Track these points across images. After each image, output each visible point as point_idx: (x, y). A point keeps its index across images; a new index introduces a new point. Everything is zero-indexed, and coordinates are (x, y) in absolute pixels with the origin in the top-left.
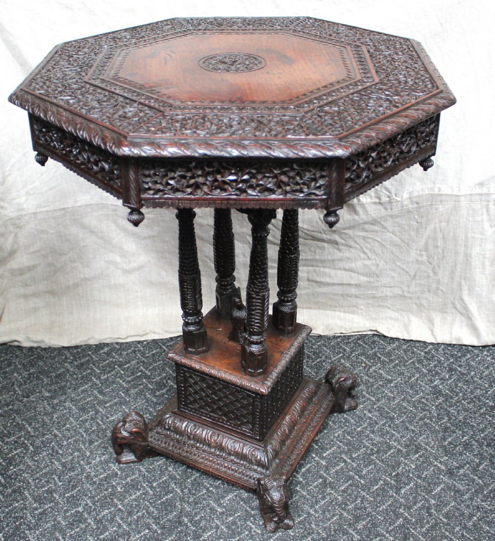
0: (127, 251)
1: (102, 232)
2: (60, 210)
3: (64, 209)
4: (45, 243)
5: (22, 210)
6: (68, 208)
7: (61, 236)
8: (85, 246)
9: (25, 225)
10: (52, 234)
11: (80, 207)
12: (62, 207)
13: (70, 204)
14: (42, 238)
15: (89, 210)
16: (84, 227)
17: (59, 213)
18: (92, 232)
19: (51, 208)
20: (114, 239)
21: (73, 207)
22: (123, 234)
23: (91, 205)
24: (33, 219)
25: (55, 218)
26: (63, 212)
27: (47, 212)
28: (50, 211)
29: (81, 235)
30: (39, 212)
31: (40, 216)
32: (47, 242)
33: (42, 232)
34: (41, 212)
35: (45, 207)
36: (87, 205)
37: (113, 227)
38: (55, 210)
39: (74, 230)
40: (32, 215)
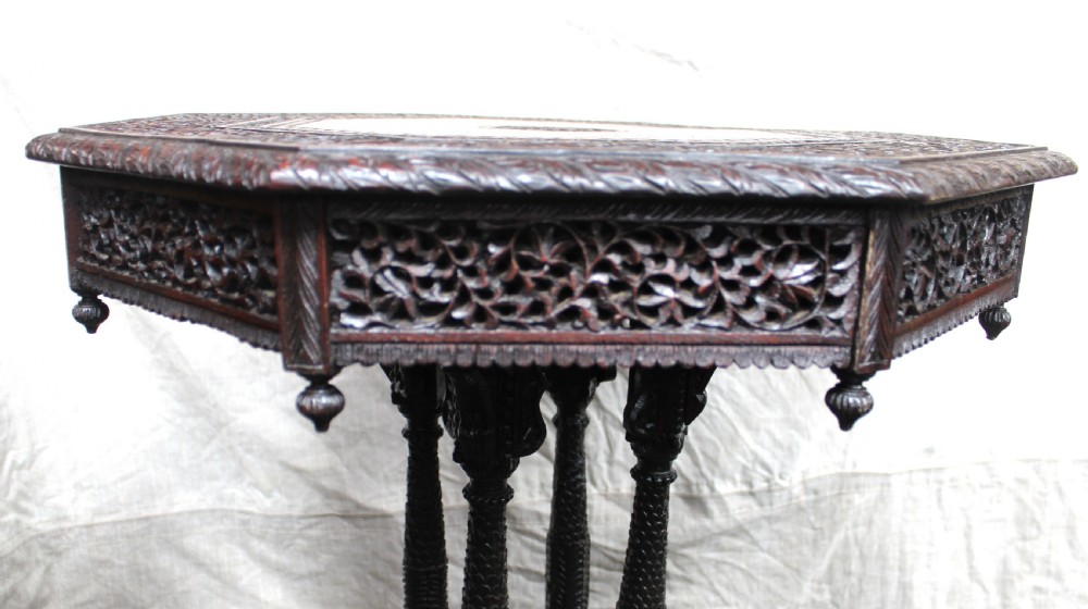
0: (266, 603)
1: (218, 565)
2: (140, 520)
3: (147, 519)
4: (106, 586)
5: (65, 518)
6: (156, 517)
7: (139, 573)
8: (184, 592)
9: (68, 549)
10: (121, 567)
11: (179, 514)
12: (144, 513)
13: (159, 508)
14: (100, 576)
15: (196, 522)
16: (184, 554)
17: (137, 527)
18: (200, 565)
19: (122, 516)
20: (241, 579)
21: (165, 516)
22: (260, 570)
23: (199, 512)
24: (85, 538)
25: (128, 537)
26: (145, 524)
27: (114, 523)
28: (120, 522)
29: (178, 571)
30: (97, 525)
31: (99, 533)
32: (109, 584)
33: (103, 563)
34: (102, 524)
35: (111, 513)
36: (192, 513)
37: (241, 555)
38: (129, 521)
39: (165, 560)
40: (84, 530)
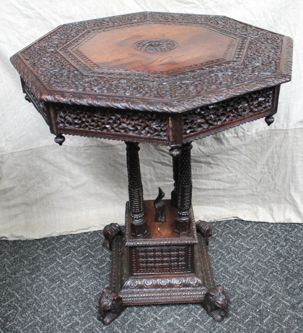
0: (74, 175)
1: (57, 163)
2: (29, 150)
3: (31, 149)
4: (20, 172)
5: (4, 151)
6: (34, 149)
7: (30, 167)
8: (46, 173)
9: (6, 161)
10: (24, 166)
11: (41, 147)
12: (30, 148)
13: (35, 146)
14: (17, 169)
15: (48, 149)
16: (45, 160)
17: (28, 152)
18: (50, 163)
19: (23, 149)
20: (65, 167)
21: (37, 148)
22: (71, 164)
23: (49, 146)
24: (11, 157)
25: (25, 156)
26: (31, 151)
27: (20, 152)
28: (22, 151)
29: (43, 166)
30: (14, 152)
31: (15, 155)
32: (21, 171)
33: (18, 165)
34: (16, 152)
35: (18, 148)
36: (46, 146)
37: (64, 159)
38: (25, 151)
39: (38, 163)
40: (10, 155)
